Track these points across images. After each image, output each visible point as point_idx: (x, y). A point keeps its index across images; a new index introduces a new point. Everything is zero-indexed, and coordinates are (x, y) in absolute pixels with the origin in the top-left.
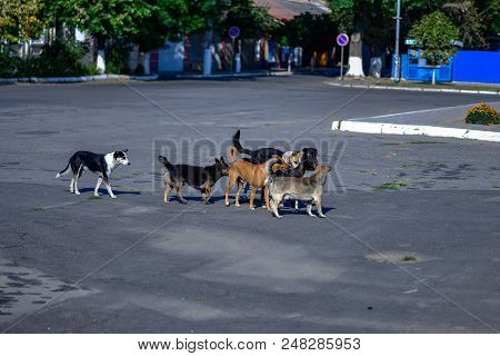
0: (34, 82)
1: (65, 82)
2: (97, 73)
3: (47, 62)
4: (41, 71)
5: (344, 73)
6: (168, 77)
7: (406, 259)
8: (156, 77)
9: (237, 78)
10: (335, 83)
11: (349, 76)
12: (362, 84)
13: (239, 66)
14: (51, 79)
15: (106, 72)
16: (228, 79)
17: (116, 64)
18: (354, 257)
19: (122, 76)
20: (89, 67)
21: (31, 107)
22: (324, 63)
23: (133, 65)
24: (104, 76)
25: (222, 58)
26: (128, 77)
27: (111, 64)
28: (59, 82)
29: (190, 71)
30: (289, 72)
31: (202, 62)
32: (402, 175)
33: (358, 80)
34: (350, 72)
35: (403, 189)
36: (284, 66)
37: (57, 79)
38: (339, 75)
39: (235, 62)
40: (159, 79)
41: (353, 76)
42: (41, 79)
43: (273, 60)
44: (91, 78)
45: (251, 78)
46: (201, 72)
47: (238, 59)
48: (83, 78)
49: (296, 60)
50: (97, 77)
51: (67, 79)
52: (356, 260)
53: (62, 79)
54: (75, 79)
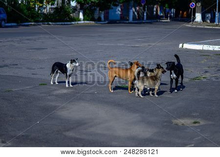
0: (50, 24)
1: (65, 24)
2: (80, 20)
3: (56, 16)
4: (53, 20)
5: (193, 21)
6: (113, 22)
7: (195, 123)
8: (107, 22)
9: (144, 23)
10: (189, 25)
11: (196, 22)
12: (201, 26)
13: (145, 17)
14: (58, 23)
15: (84, 20)
16: (140, 23)
17: (88, 16)
18: (166, 122)
19: (91, 22)
20: (76, 17)
21: (42, 36)
22: (185, 16)
23: (96, 17)
24: (83, 22)
25: (138, 14)
26: (93, 22)
27: (86, 16)
28: (62, 25)
29: (123, 20)
30: (169, 20)
31: (128, 15)
32: (206, 72)
33: (200, 24)
34: (196, 20)
35: (205, 80)
36: (167, 17)
37: (61, 23)
38: (191, 21)
39: (144, 15)
40: (108, 23)
41: (197, 22)
42: (53, 23)
43: (162, 15)
44: (77, 22)
45: (150, 23)
46: (128, 20)
47: (145, 14)
48: (73, 23)
49: (172, 15)
50: (79, 22)
51: (66, 23)
52: (165, 124)
53: (63, 23)
54: (69, 23)
